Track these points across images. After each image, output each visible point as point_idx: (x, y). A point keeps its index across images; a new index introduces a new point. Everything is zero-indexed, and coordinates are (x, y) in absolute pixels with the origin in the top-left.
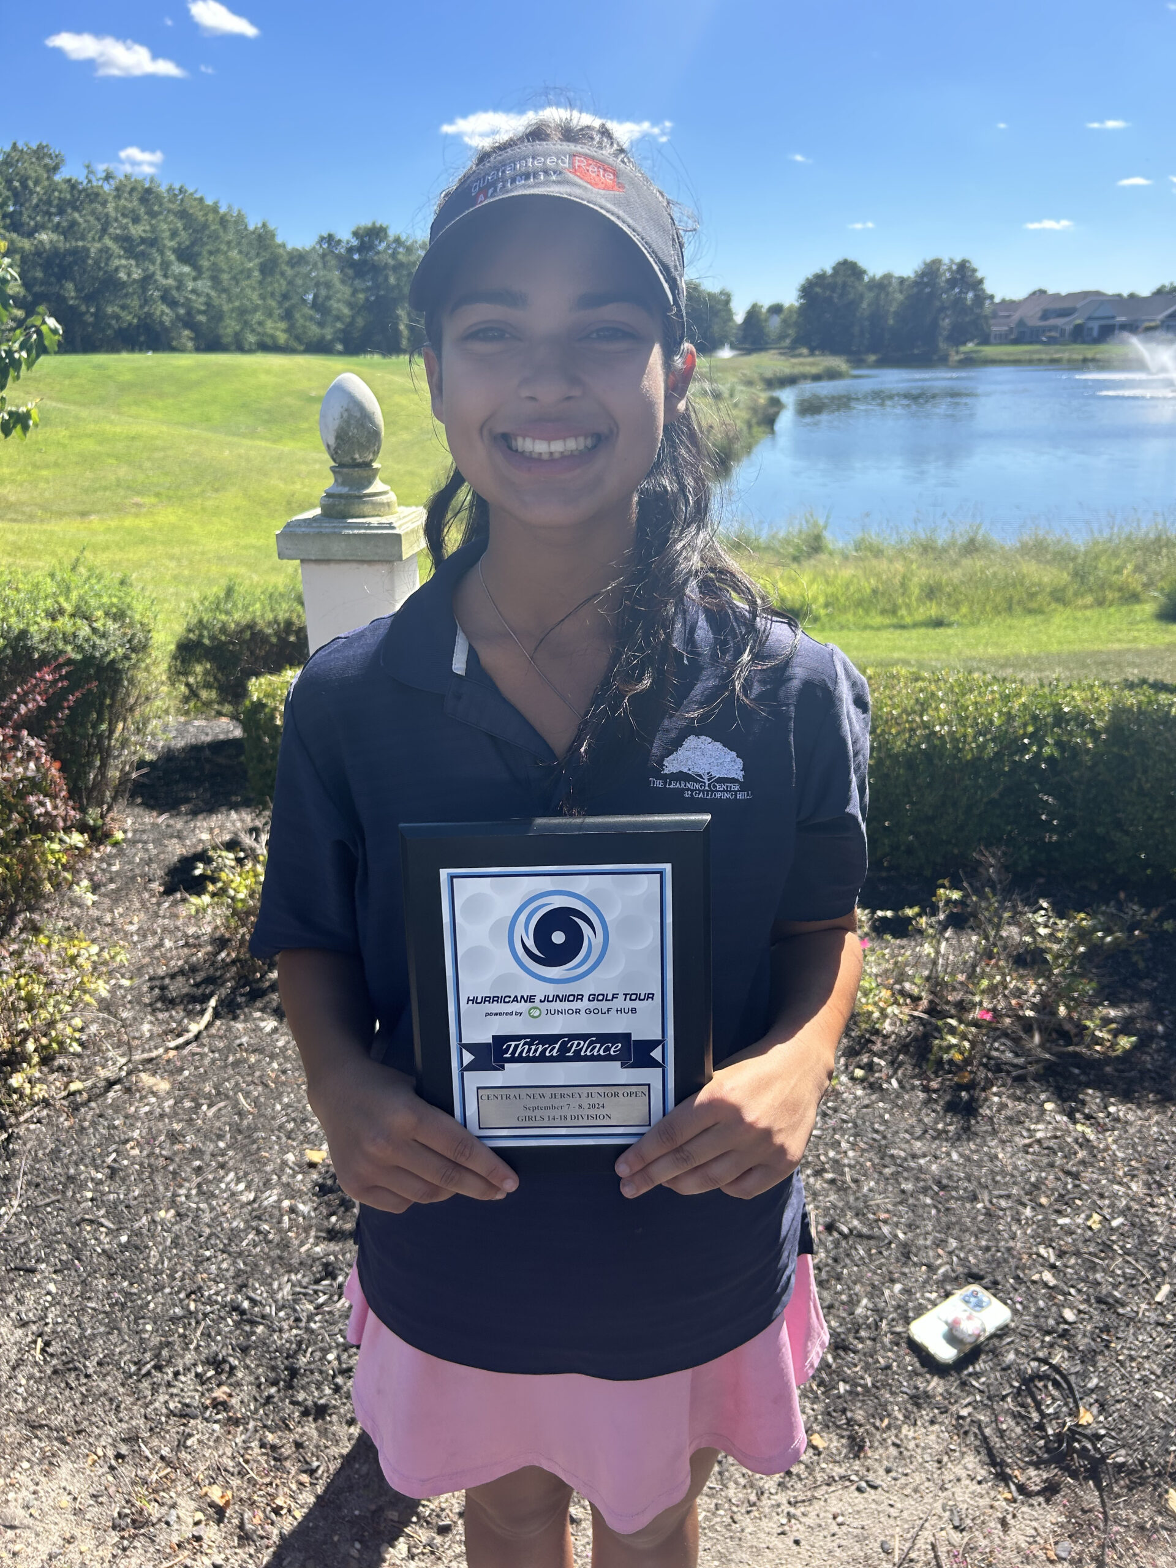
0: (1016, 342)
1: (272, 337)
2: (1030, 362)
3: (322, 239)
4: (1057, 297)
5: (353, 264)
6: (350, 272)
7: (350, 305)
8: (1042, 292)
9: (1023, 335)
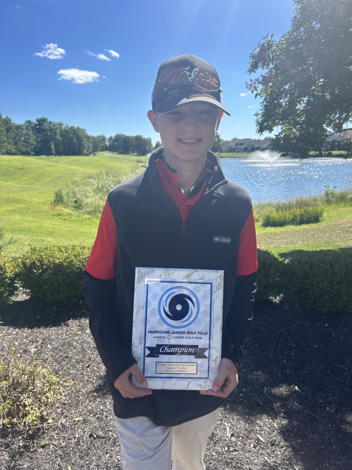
0: (229, 152)
1: (11, 150)
2: (233, 157)
3: (26, 122)
4: (239, 140)
5: (37, 129)
6: (36, 131)
7: (36, 141)
8: (236, 139)
9: (231, 150)
